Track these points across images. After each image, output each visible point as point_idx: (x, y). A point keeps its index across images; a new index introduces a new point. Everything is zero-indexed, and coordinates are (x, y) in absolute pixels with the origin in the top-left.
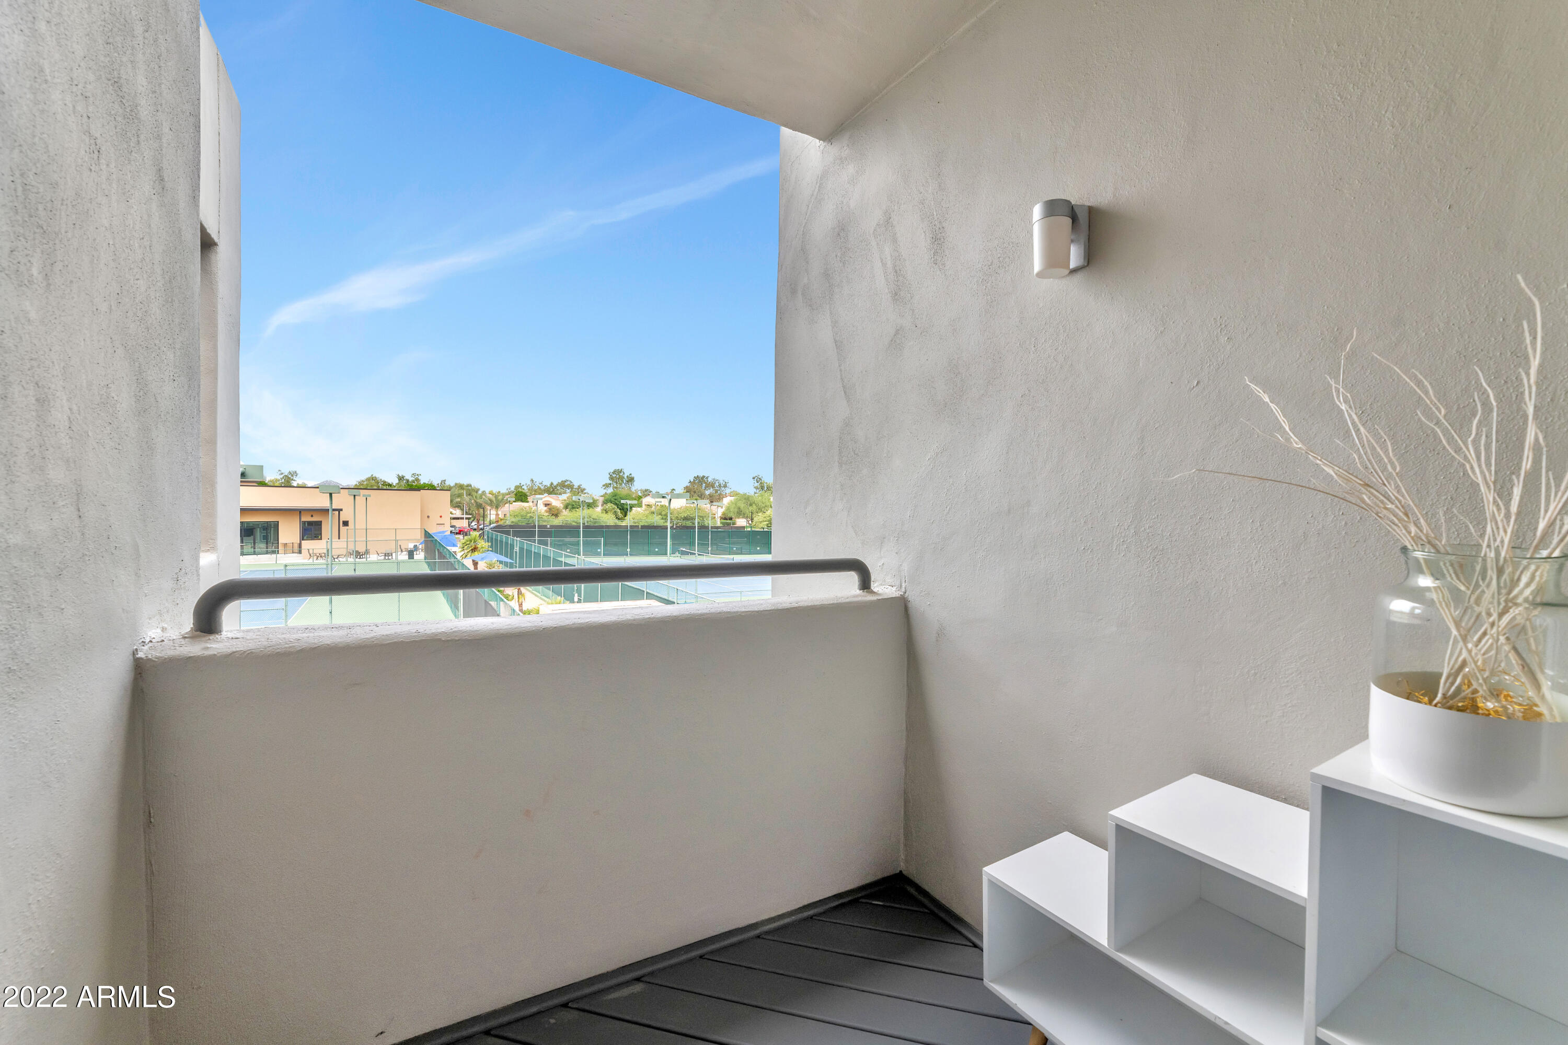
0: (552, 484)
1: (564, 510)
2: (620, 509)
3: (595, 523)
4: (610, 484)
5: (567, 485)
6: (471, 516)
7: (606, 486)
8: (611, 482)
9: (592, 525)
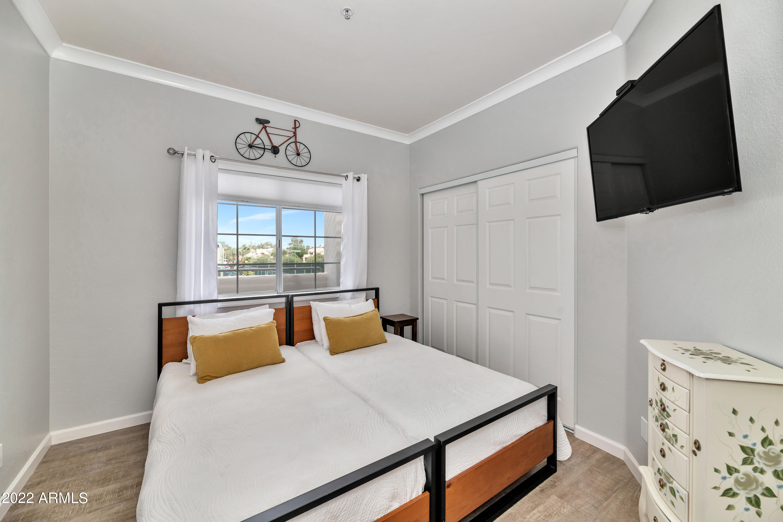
0: (262, 244)
1: (271, 256)
2: (298, 255)
3: (293, 262)
4: (292, 243)
5: (269, 244)
6: (228, 260)
7: (290, 244)
8: (292, 242)
9: (291, 263)
